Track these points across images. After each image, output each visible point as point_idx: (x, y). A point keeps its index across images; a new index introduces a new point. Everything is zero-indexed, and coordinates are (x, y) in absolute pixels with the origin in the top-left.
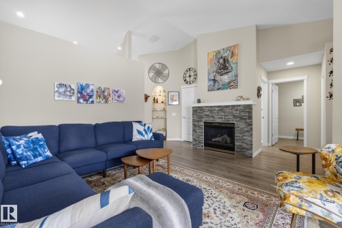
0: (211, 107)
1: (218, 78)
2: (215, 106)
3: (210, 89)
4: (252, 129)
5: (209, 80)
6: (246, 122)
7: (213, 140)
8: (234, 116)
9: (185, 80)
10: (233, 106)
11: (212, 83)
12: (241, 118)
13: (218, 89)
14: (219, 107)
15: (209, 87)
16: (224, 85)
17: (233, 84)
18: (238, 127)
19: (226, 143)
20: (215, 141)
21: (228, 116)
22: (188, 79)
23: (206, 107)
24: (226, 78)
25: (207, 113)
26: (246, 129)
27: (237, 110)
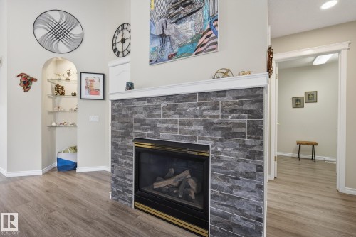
0: (150, 99)
1: (171, 29)
2: (157, 98)
3: (154, 58)
4: (260, 169)
5: (153, 37)
6: (243, 145)
7: (156, 185)
8: (208, 126)
9: (115, 50)
10: (205, 95)
11: (157, 43)
12: (229, 133)
13: (170, 58)
14: (168, 98)
15: (151, 54)
16: (185, 44)
17: (204, 43)
18: (219, 159)
19: (186, 197)
20: (159, 190)
21: (190, 124)
22: (119, 47)
23: (139, 99)
24: (188, 28)
25: (141, 116)
26: (241, 168)
27: (215, 109)
